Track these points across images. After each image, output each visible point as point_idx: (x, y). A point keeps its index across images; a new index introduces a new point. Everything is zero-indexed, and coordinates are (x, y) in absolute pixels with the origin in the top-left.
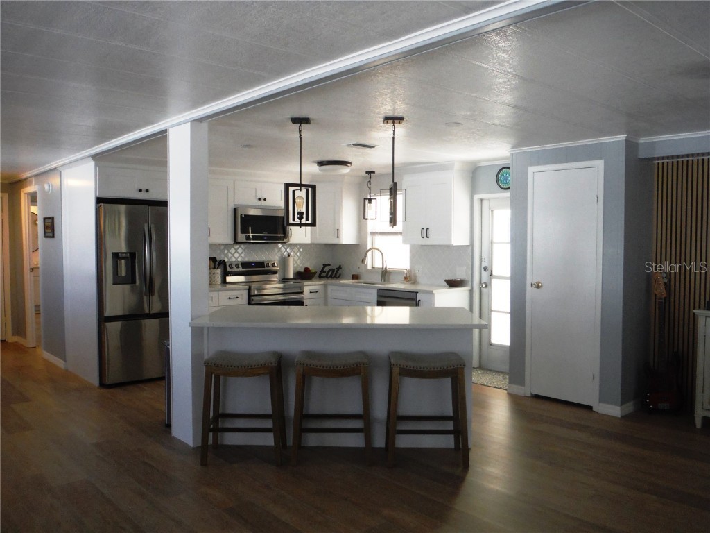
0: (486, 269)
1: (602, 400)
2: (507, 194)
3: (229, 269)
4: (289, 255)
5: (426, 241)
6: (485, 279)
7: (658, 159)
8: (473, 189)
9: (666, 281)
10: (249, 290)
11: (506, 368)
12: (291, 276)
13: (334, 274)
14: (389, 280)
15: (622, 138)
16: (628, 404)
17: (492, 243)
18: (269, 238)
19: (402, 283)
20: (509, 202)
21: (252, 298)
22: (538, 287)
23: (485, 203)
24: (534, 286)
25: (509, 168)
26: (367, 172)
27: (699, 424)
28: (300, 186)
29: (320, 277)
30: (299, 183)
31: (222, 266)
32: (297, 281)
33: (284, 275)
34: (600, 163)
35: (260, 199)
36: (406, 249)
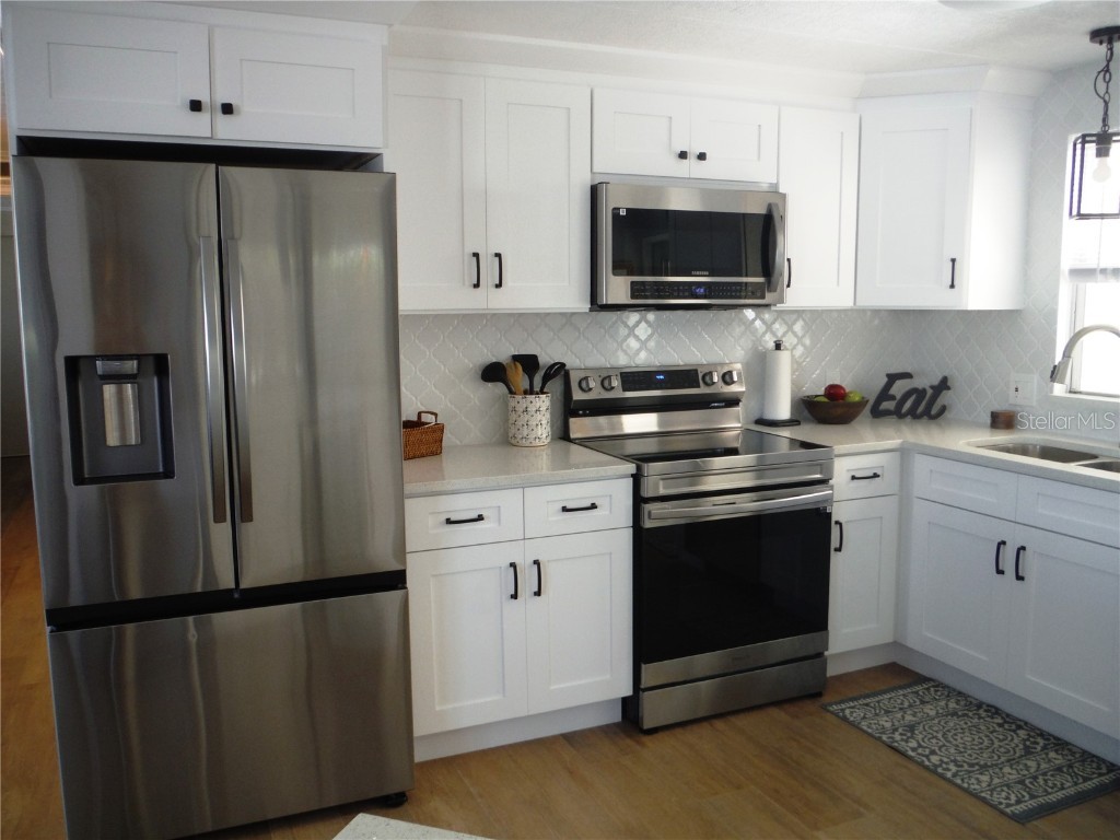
3: (578, 395)
4: (778, 346)
10: (637, 479)
12: (783, 411)
13: (920, 409)
18: (711, 290)
21: (648, 507)
29: (877, 413)
31: (556, 385)
33: (762, 406)
35: (683, 155)
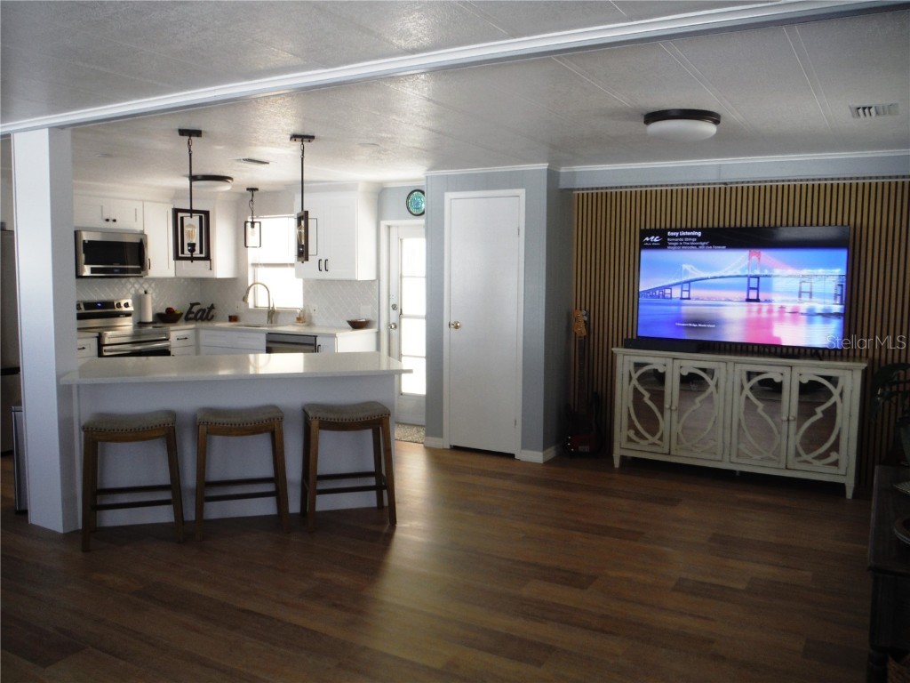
0: (394, 307)
1: (524, 446)
2: (421, 221)
4: (146, 292)
5: (324, 275)
6: (394, 319)
7: (578, 189)
8: (379, 215)
9: (586, 318)
10: (99, 338)
11: (422, 421)
12: (150, 318)
13: (204, 317)
14: (276, 322)
15: (544, 166)
16: (549, 450)
17: (401, 277)
18: (121, 271)
19: (294, 325)
20: (423, 231)
21: (102, 348)
22: (457, 327)
23: (393, 231)
24: (452, 326)
25: (423, 192)
26: (248, 189)
27: (617, 463)
28: (191, 211)
29: (187, 319)
30: (189, 208)
32: (158, 325)
33: (141, 318)
34: (522, 192)
35: (107, 220)
36: (298, 285)
